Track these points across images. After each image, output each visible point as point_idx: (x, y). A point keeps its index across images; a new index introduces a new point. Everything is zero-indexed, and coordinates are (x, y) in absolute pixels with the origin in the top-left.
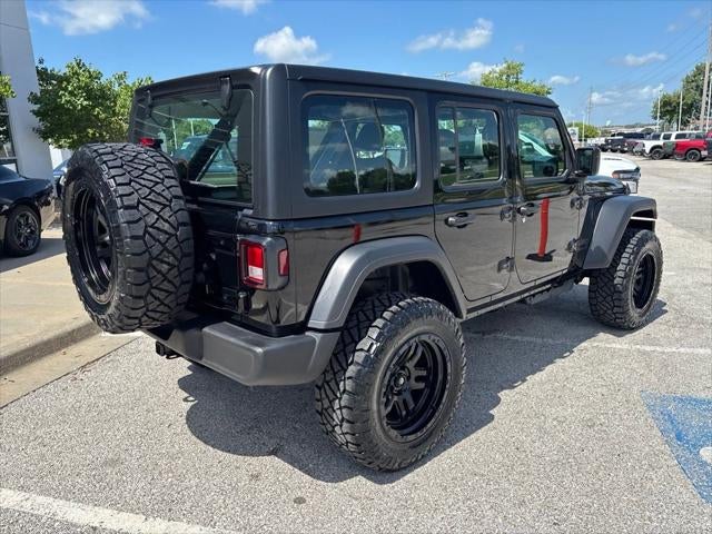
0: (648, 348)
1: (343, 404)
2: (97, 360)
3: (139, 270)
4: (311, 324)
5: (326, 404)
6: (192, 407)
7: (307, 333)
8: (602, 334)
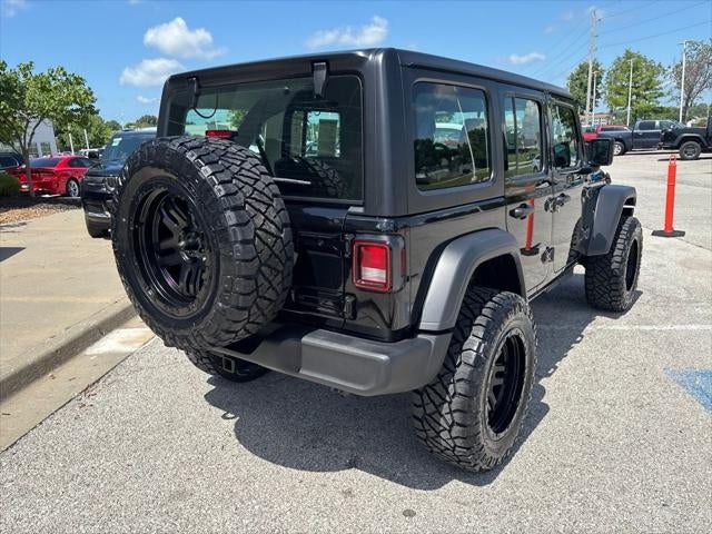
0: (648, 328)
1: (454, 407)
2: (98, 381)
3: (247, 278)
4: (423, 326)
5: (430, 408)
6: (236, 424)
7: (420, 336)
8: (598, 317)
